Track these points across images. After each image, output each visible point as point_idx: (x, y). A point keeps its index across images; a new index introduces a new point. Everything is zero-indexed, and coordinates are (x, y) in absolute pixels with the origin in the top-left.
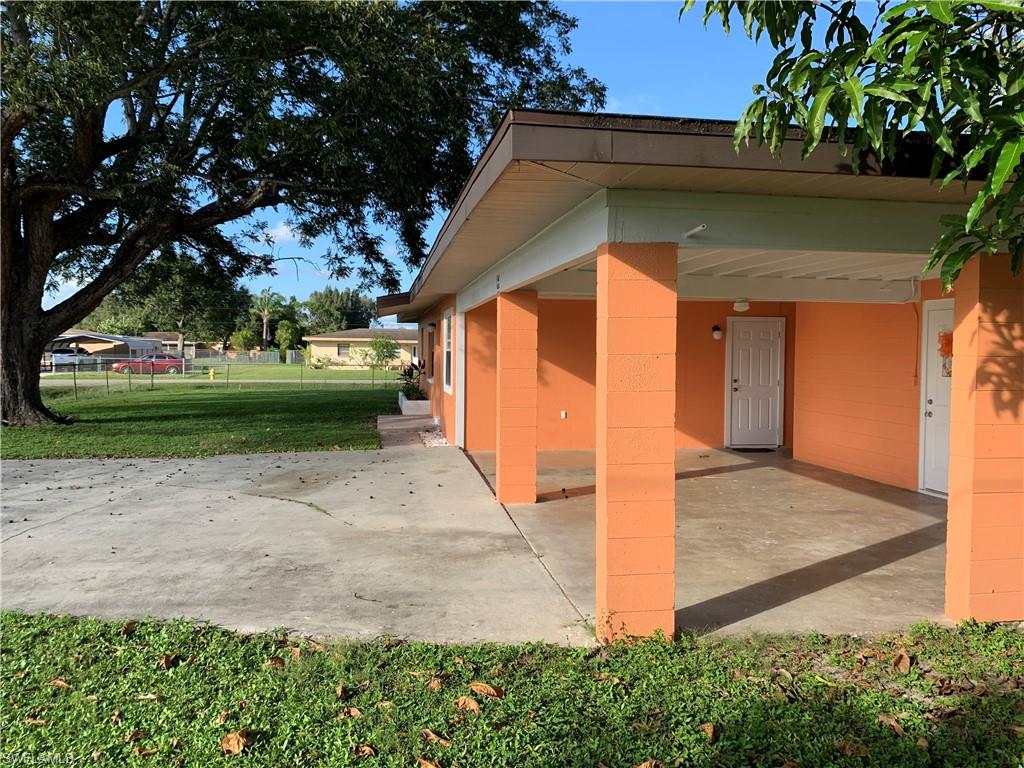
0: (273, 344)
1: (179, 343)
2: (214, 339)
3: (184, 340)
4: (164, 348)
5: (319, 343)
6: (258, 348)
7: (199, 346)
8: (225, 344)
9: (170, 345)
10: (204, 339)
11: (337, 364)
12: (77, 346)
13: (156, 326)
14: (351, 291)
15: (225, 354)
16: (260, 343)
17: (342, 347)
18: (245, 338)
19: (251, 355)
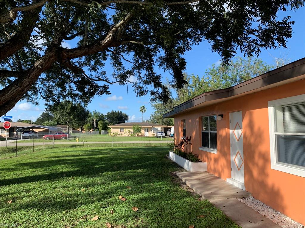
0: (97, 128)
1: (67, 128)
2: (78, 127)
3: (69, 127)
4: (61, 130)
5: (113, 128)
6: (92, 130)
7: (73, 129)
8: (82, 128)
9: (64, 129)
10: (75, 127)
11: (120, 135)
12: (33, 130)
13: (60, 123)
14: (119, 111)
15: (81, 132)
16: (93, 128)
17: (121, 129)
18: (88, 126)
19: (90, 132)
